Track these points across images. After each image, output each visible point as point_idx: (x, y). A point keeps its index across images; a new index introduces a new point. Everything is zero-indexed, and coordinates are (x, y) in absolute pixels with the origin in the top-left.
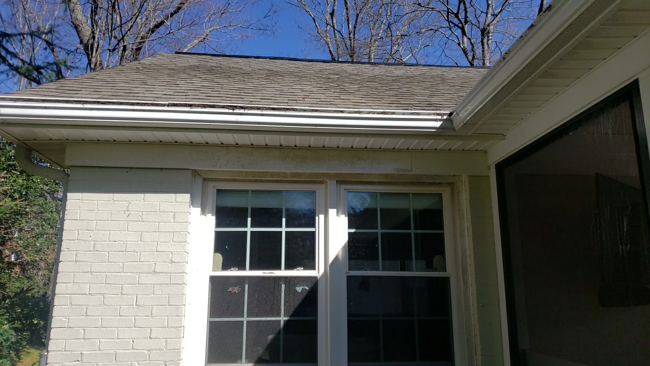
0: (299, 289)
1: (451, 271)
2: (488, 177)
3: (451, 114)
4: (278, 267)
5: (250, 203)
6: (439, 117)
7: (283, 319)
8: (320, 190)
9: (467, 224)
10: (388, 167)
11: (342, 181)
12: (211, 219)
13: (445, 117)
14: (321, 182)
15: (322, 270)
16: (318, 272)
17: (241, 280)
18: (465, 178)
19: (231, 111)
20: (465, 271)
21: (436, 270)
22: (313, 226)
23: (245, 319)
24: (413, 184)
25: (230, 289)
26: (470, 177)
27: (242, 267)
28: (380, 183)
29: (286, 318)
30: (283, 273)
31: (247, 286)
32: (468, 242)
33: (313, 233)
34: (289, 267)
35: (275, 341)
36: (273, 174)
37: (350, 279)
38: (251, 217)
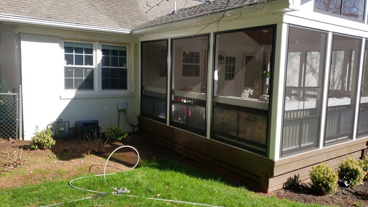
0: (88, 71)
1: (128, 67)
2: (138, 44)
3: (132, 30)
4: (83, 65)
5: (74, 46)
6: (129, 31)
7: (84, 78)
8: (94, 44)
9: (133, 55)
10: (114, 40)
11: (100, 42)
12: (63, 50)
13: (131, 31)
14: (94, 42)
15: (95, 66)
16: (94, 66)
17: (72, 68)
18: (133, 44)
19: (77, 25)
20: (131, 67)
21: (124, 67)
22: (92, 54)
23: (74, 78)
24: (119, 44)
25: (69, 70)
26: (134, 43)
27: (73, 64)
28: (111, 43)
29: (85, 78)
30: (84, 66)
31: (74, 69)
32: (133, 60)
33: (92, 56)
34: (86, 64)
35: (82, 84)
36: (81, 39)
37: (102, 68)
38: (74, 50)
